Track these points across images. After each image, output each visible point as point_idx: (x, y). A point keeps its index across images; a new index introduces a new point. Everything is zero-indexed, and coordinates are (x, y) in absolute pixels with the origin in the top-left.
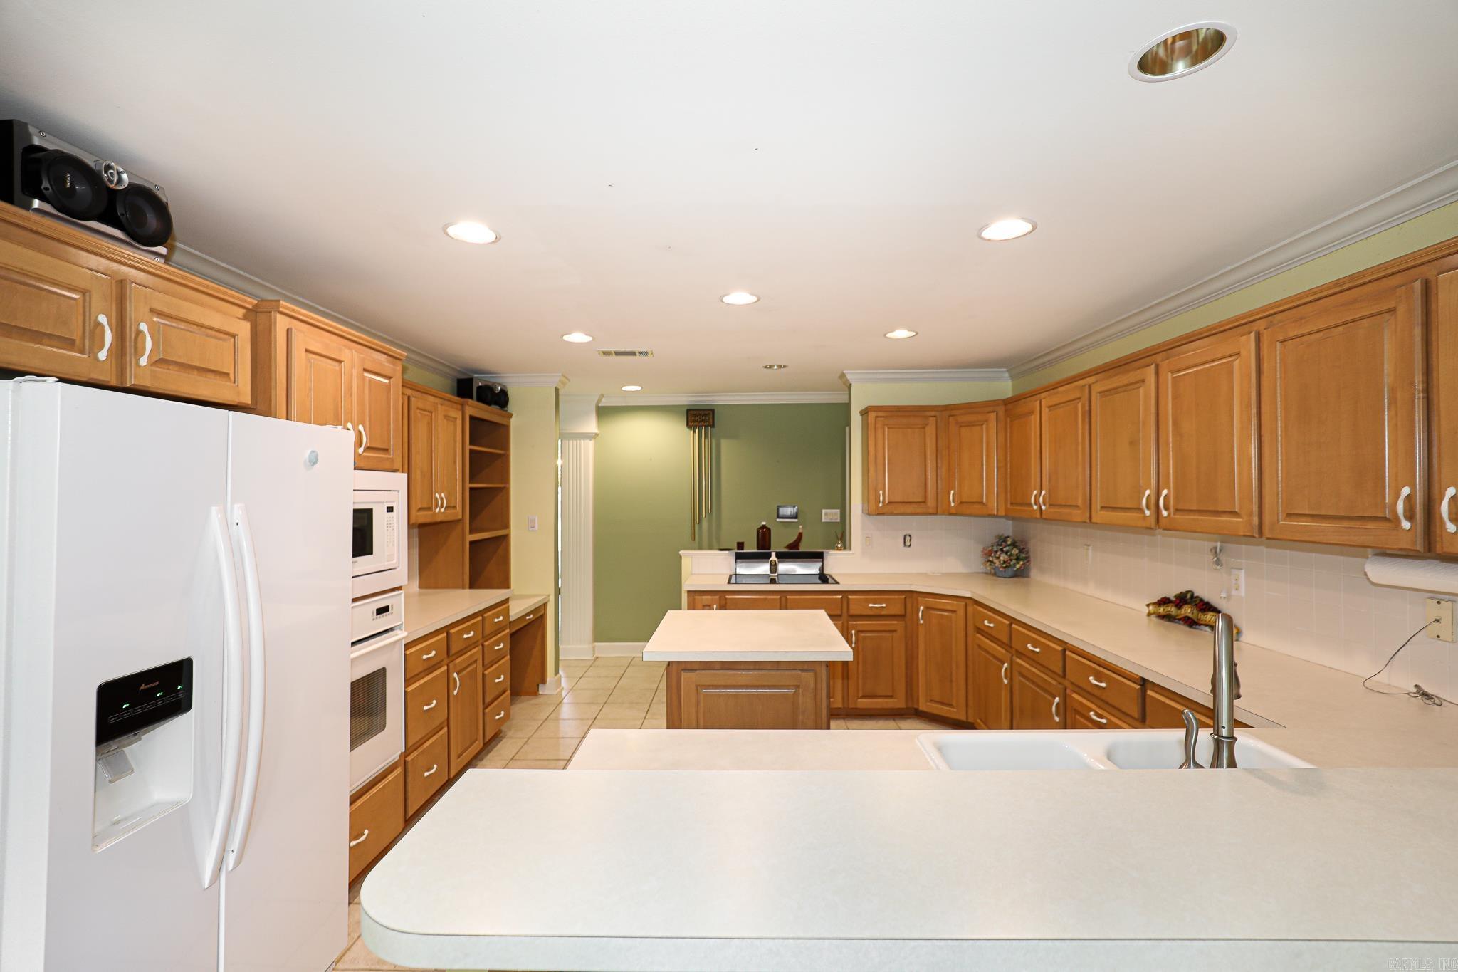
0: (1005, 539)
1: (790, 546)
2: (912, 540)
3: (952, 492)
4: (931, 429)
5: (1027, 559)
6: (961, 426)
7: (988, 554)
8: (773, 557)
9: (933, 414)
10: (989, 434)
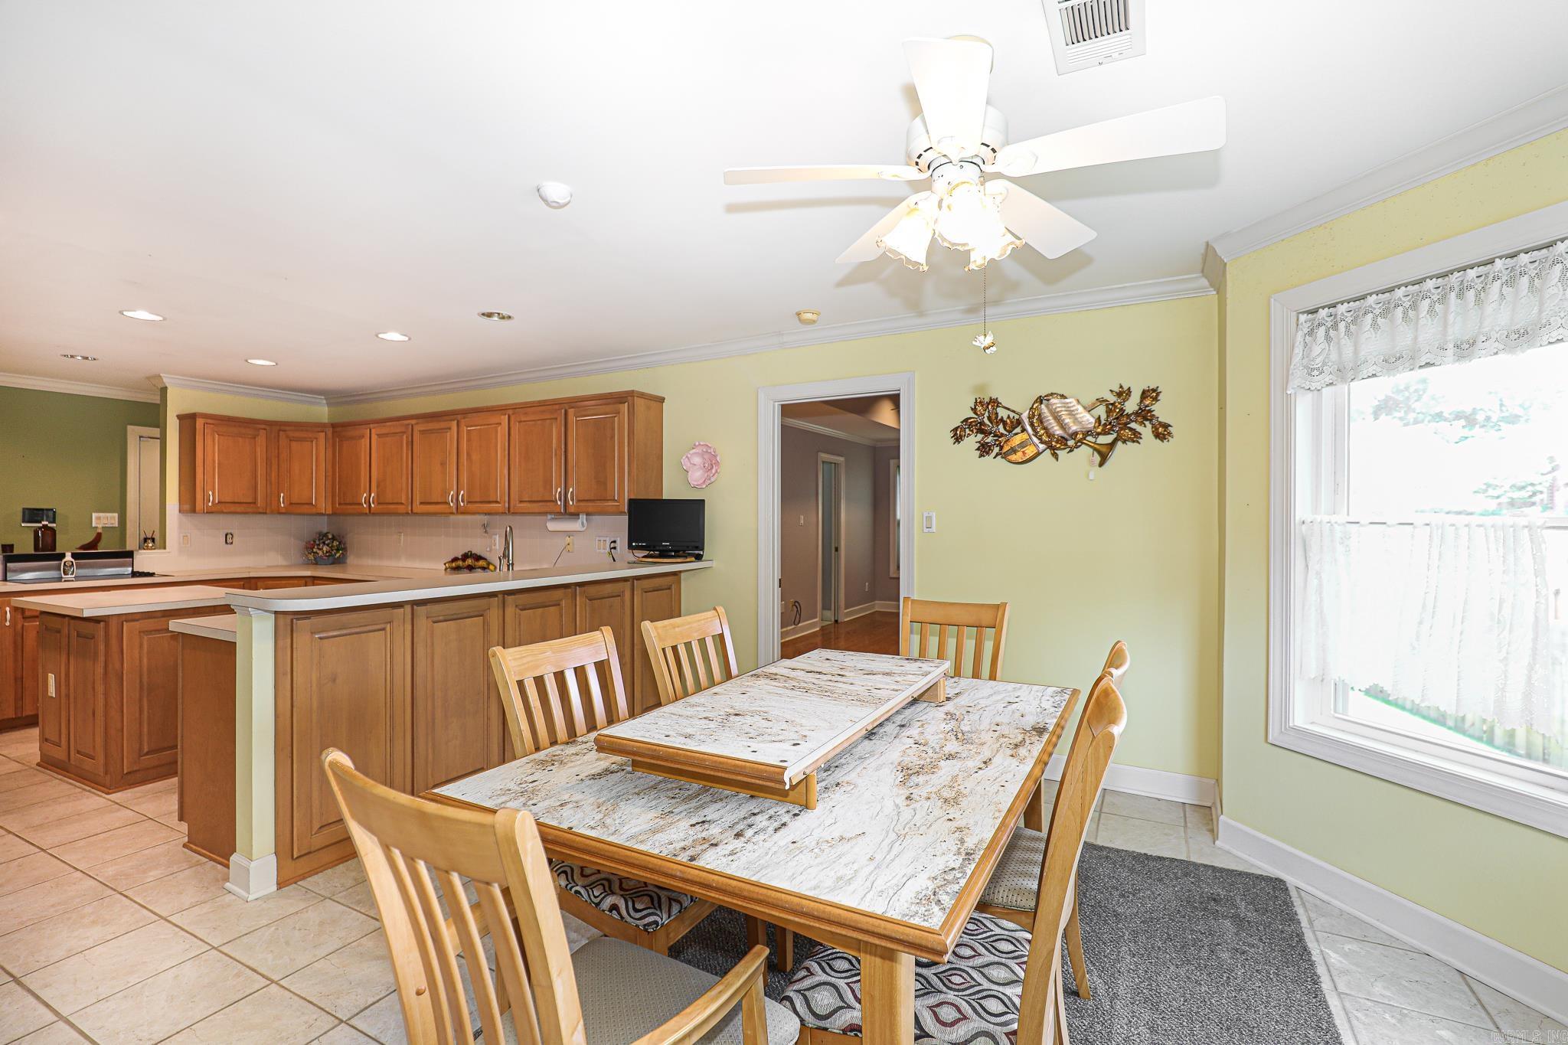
0: (326, 535)
1: (83, 547)
2: (234, 539)
3: (282, 495)
4: (261, 440)
5: (345, 549)
6: (290, 440)
7: (310, 547)
8: (68, 557)
9: (263, 426)
10: (319, 451)
